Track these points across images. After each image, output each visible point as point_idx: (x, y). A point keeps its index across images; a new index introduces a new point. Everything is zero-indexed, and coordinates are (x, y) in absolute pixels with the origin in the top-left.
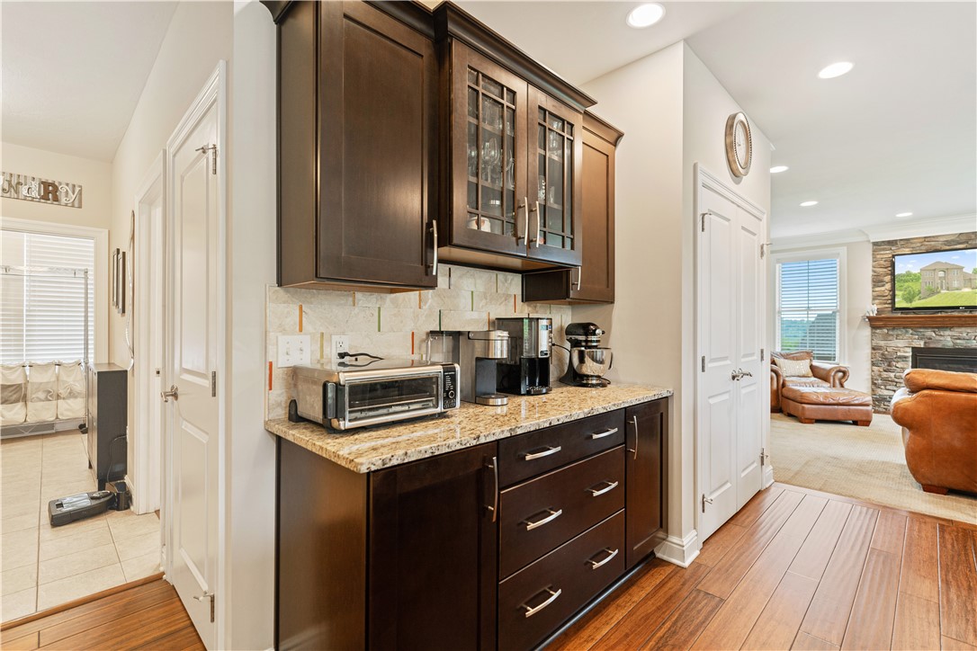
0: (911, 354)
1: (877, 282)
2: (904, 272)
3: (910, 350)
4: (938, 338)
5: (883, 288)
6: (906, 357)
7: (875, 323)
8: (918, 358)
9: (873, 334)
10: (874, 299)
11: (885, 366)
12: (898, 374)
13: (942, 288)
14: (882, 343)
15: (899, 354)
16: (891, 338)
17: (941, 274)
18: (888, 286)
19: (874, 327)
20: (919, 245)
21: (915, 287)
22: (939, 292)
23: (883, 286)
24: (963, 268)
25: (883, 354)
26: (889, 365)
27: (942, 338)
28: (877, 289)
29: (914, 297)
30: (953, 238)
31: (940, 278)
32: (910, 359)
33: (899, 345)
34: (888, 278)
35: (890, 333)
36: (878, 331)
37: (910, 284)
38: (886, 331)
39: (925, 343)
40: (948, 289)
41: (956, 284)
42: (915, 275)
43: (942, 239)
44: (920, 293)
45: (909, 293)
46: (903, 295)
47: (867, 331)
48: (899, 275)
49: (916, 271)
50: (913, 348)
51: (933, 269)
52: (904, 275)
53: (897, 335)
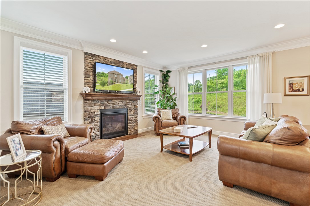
0: (99, 113)
1: (86, 75)
2: (101, 72)
3: (99, 111)
4: (109, 104)
5: (89, 79)
6: (98, 115)
7: (86, 97)
8: (102, 114)
9: (85, 103)
10: (85, 84)
11: (90, 120)
12: (95, 124)
13: (116, 82)
14: (89, 108)
15: (96, 113)
16: (93, 105)
17: (116, 76)
18: (91, 78)
19: (85, 99)
20: (102, 60)
21: (106, 80)
22: (115, 83)
23: (89, 77)
24: (122, 75)
25: (89, 114)
26: (92, 120)
27: (110, 105)
28: (87, 79)
29: (105, 84)
30: (113, 61)
31: (115, 77)
32: (99, 115)
33: (96, 109)
34: (91, 74)
35: (92, 102)
36: (87, 102)
37: (104, 78)
38: (90, 101)
39: (104, 107)
40: (118, 83)
41: (120, 81)
42: (106, 74)
43: (110, 60)
44: (108, 82)
45: (103, 82)
46: (100, 83)
47: (82, 102)
48: (98, 73)
49: (106, 72)
50: (100, 110)
51: (112, 73)
52: (101, 73)
53: (95, 104)
